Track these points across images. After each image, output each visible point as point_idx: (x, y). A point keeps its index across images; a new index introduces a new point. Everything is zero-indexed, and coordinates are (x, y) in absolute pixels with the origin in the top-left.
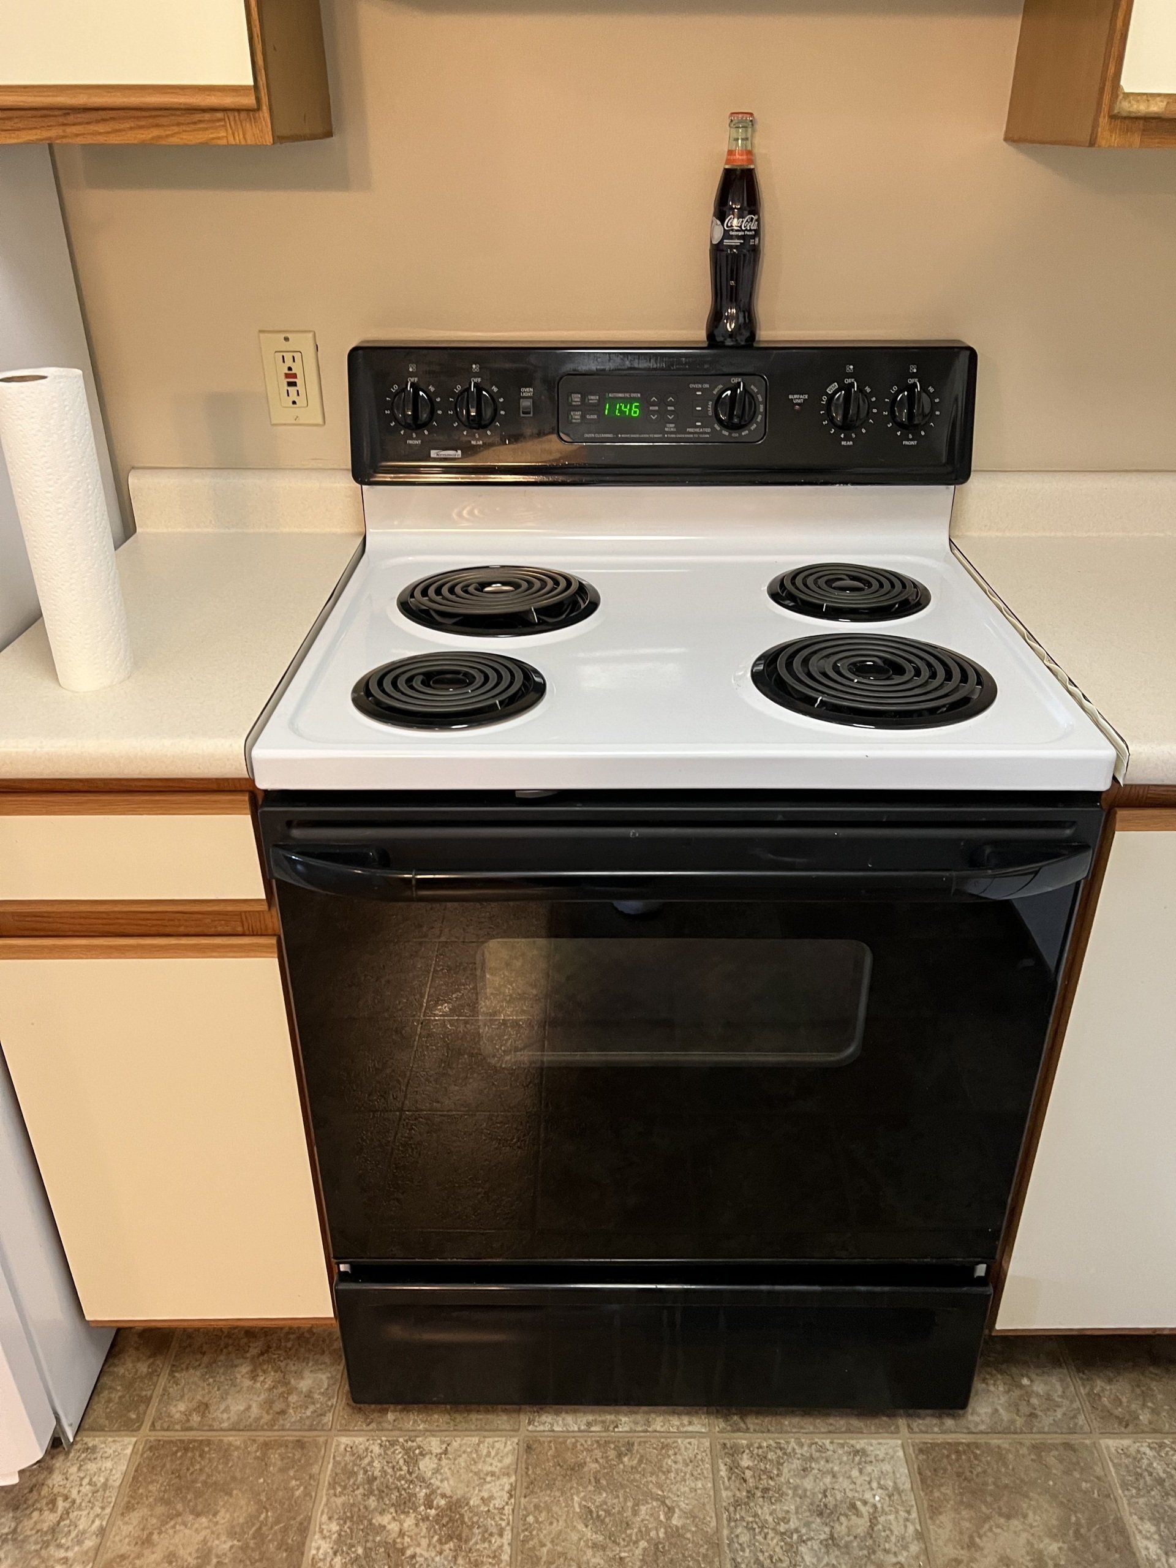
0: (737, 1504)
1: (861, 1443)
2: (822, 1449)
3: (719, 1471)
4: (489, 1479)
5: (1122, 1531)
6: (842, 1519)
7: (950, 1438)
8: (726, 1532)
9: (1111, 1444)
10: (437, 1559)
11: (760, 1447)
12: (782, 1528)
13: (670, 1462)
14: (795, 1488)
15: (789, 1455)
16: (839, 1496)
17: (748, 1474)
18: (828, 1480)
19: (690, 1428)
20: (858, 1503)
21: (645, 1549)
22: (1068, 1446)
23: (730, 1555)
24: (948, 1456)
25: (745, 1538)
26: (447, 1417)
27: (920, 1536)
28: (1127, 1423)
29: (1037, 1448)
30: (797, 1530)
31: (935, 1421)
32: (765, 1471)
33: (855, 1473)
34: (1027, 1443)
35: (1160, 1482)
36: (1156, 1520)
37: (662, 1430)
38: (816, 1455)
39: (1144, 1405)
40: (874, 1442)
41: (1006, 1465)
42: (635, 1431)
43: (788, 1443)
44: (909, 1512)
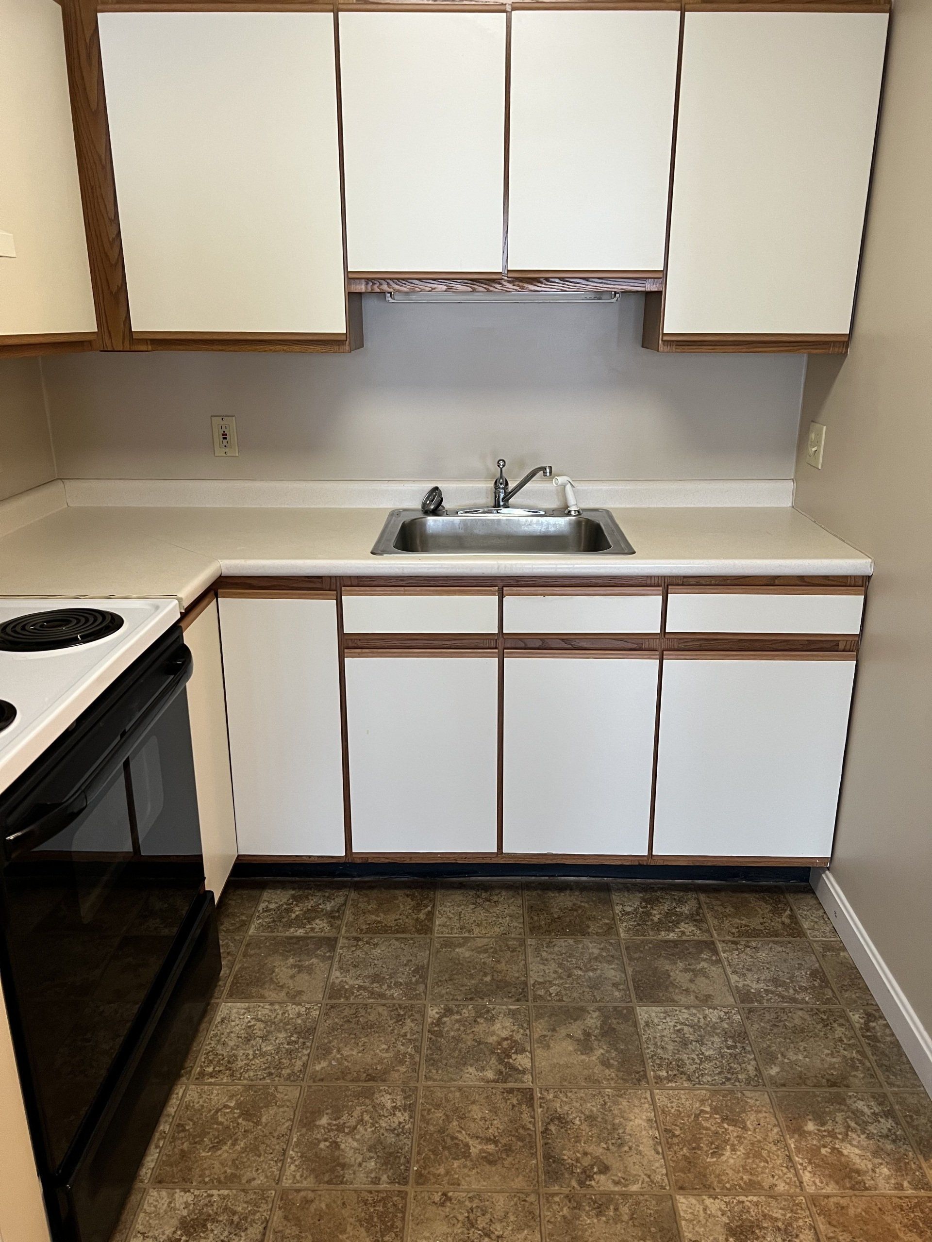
0: (232, 1075)
1: (219, 1019)
2: (215, 1035)
3: (211, 1082)
4: (172, 1205)
5: (291, 938)
6: (254, 1032)
7: (228, 984)
8: (245, 1082)
9: (252, 931)
10: (215, 1232)
11: (204, 1062)
12: (251, 1057)
13: (198, 1105)
14: (232, 1049)
15: (213, 1050)
16: (242, 1032)
17: (217, 1069)
18: (232, 1035)
19: (180, 1094)
20: (249, 1024)
21: (243, 1120)
22: (248, 945)
23: (259, 1081)
24: (237, 987)
25: (251, 1074)
26: (118, 1235)
27: (272, 1004)
28: (245, 925)
29: (245, 955)
30: (254, 1051)
31: (218, 988)
32: (219, 1061)
33: (233, 1024)
34: (241, 957)
35: (274, 921)
36: (290, 927)
37: (176, 1108)
38: (218, 1038)
39: (239, 917)
40: (220, 1013)
41: (249, 967)
42: (172, 1122)
43: (207, 1049)
44: (259, 1006)
